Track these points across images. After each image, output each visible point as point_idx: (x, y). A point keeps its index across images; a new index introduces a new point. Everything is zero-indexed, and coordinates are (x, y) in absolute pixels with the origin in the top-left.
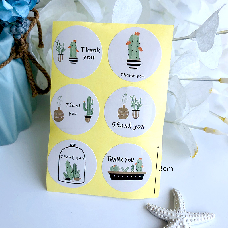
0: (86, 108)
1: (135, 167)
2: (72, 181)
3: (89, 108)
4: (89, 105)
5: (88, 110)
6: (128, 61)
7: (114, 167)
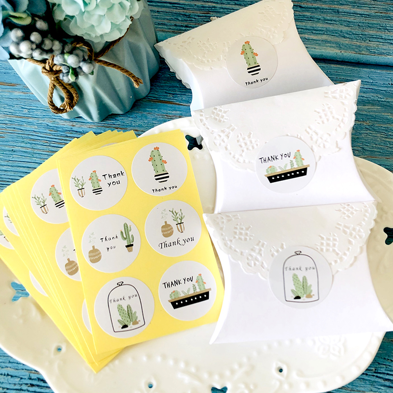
0: (125, 237)
1: (197, 286)
2: (131, 327)
5: (128, 238)
7: (173, 294)
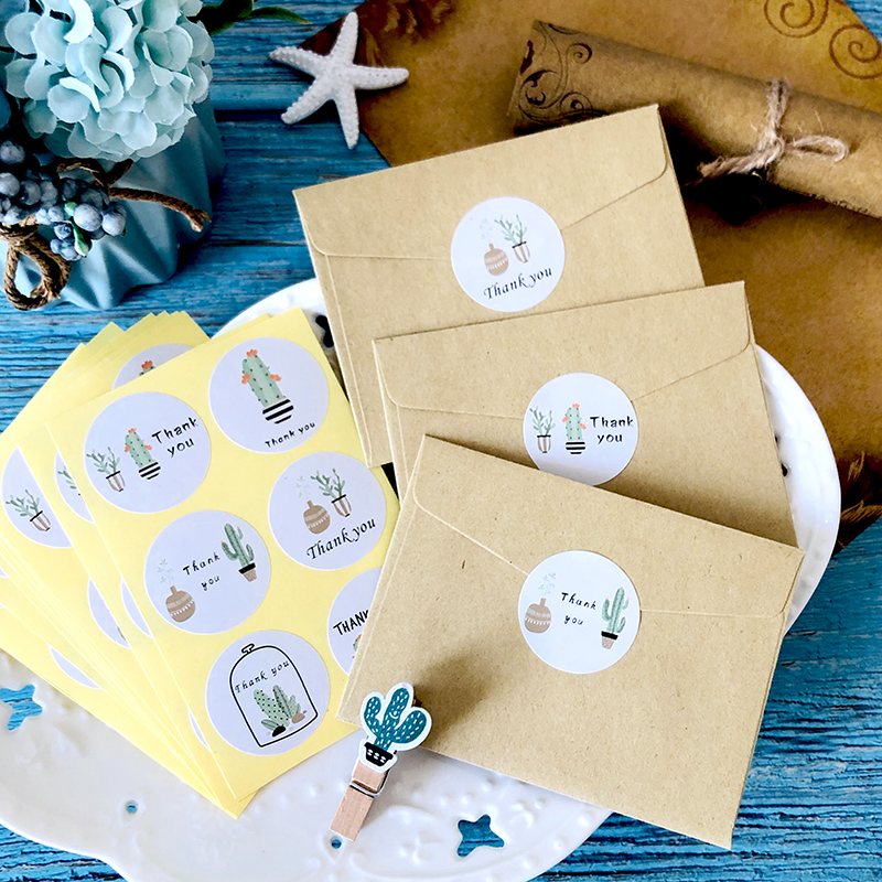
0: (234, 553)
2: (291, 729)
3: (238, 548)
4: (235, 544)
5: (240, 552)
6: (265, 412)
